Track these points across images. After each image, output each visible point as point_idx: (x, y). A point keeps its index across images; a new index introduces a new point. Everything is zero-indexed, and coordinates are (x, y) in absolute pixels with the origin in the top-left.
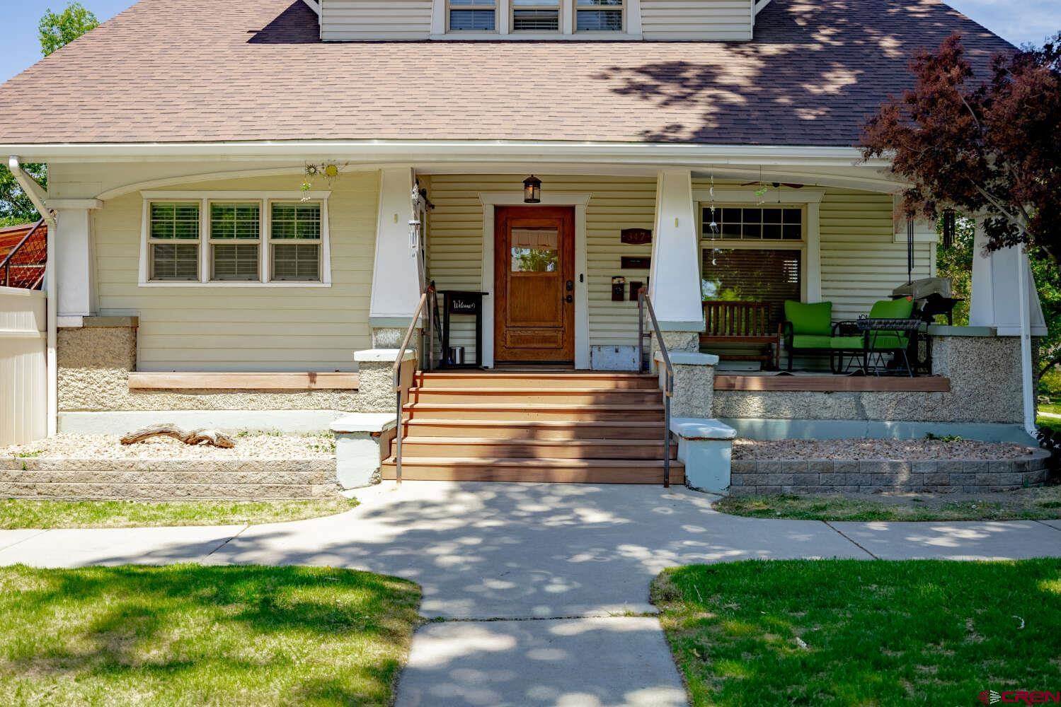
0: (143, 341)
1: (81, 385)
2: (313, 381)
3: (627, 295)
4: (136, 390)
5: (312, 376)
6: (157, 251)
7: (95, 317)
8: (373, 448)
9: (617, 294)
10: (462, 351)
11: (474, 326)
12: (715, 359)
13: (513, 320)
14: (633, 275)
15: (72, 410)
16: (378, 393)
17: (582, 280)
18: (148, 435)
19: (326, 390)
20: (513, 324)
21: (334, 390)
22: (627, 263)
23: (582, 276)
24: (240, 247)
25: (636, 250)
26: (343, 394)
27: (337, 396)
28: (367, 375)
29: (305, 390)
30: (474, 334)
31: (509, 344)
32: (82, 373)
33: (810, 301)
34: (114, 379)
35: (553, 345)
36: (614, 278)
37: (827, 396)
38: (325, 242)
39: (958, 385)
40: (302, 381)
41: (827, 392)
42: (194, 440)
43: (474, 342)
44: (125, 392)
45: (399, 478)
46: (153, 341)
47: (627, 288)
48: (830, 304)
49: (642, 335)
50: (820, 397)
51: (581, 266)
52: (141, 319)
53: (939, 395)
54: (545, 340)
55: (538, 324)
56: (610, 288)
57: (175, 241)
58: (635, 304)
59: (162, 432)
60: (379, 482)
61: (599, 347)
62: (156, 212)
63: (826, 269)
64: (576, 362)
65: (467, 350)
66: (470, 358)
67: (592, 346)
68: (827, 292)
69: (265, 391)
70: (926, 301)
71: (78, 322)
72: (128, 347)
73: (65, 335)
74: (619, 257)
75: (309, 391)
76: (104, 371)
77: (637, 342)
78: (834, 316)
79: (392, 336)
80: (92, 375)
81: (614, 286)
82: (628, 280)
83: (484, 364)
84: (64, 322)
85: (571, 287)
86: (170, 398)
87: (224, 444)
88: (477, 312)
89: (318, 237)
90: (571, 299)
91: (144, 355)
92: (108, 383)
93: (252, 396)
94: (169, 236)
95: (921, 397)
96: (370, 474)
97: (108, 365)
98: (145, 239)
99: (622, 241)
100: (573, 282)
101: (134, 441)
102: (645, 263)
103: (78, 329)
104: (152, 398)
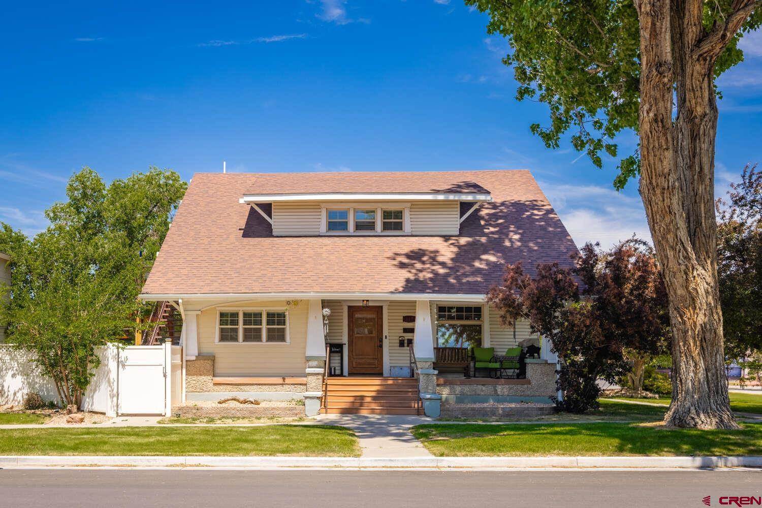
0: (217, 365)
1: (194, 382)
2: (284, 381)
3: (406, 345)
4: (215, 384)
5: (284, 379)
6: (222, 330)
7: (200, 356)
8: (318, 402)
9: (402, 344)
10: (335, 369)
11: (339, 358)
12: (436, 372)
13: (356, 355)
14: (408, 336)
15: (191, 392)
16: (314, 384)
17: (386, 338)
18: (228, 400)
19: (289, 384)
20: (356, 357)
21: (292, 384)
22: (406, 330)
23: (386, 336)
24: (254, 329)
25: (409, 325)
26: (296, 386)
27: (293, 386)
28: (310, 378)
29: (281, 384)
30: (340, 361)
31: (354, 366)
32: (195, 378)
33: (485, 347)
34: (207, 379)
35: (374, 366)
36: (400, 337)
37: (482, 386)
38: (287, 326)
39: (534, 382)
40: (280, 381)
41: (483, 385)
42: (245, 402)
43: (340, 365)
44: (211, 385)
45: (326, 413)
46: (221, 365)
47: (406, 341)
48: (493, 348)
49: (411, 363)
50: (480, 387)
51: (385, 332)
52: (216, 356)
53: (526, 386)
54: (369, 364)
55: (367, 357)
56: (398, 341)
57: (229, 327)
58: (408, 348)
59: (233, 399)
60: (320, 414)
61: (394, 367)
62: (222, 315)
63: (492, 333)
64: (384, 374)
65: (336, 368)
66: (338, 372)
67: (390, 367)
68: (492, 343)
69: (265, 384)
70: (527, 349)
71: (194, 358)
72: (212, 367)
73: (189, 363)
74: (402, 328)
75: (282, 384)
76: (203, 377)
77: (409, 365)
78: (495, 353)
79: (315, 363)
80: (199, 378)
81: (400, 340)
82: (406, 338)
83: (344, 374)
84: (189, 358)
85: (381, 341)
86: (229, 387)
87: (257, 403)
88: (341, 352)
89: (285, 325)
90: (381, 346)
91: (218, 371)
92: (205, 381)
93: (261, 386)
94: (227, 325)
95: (519, 387)
96: (317, 411)
97: (205, 375)
98: (217, 327)
99: (404, 321)
100: (382, 339)
101: (223, 402)
102: (412, 331)
103: (193, 360)
104: (221, 387)
